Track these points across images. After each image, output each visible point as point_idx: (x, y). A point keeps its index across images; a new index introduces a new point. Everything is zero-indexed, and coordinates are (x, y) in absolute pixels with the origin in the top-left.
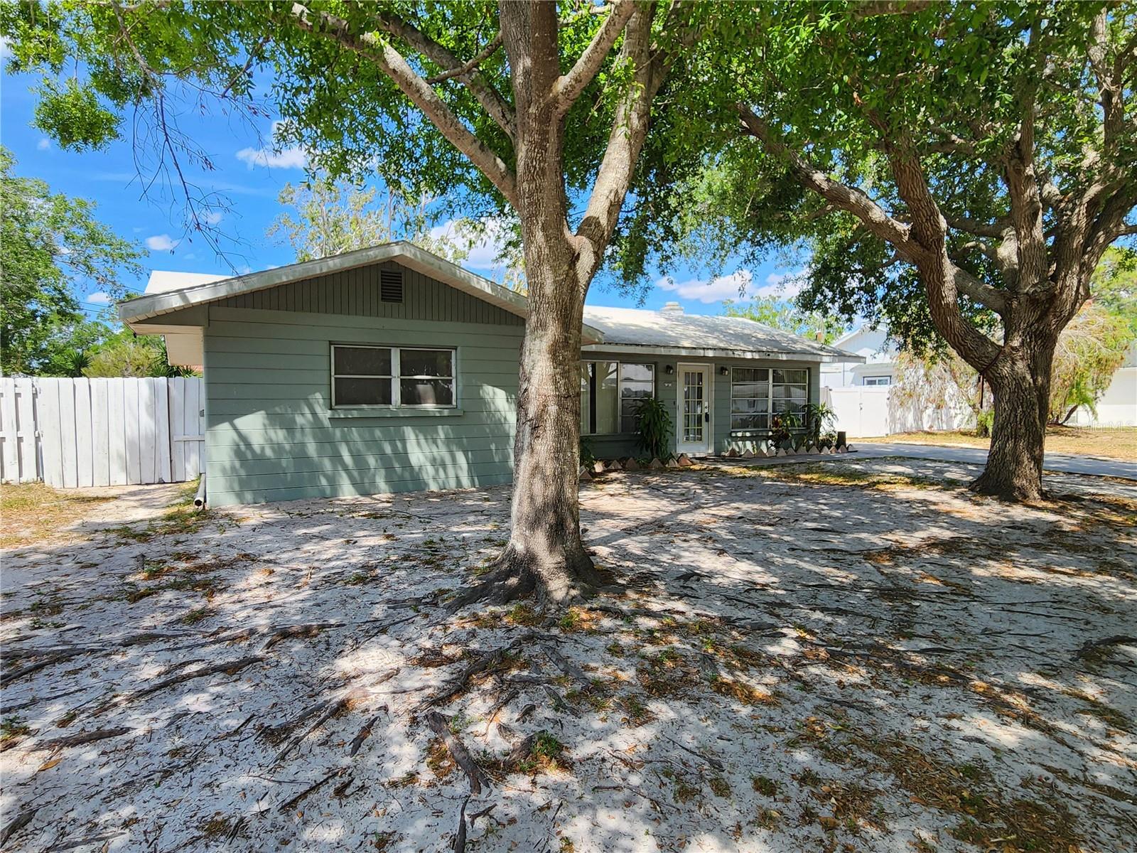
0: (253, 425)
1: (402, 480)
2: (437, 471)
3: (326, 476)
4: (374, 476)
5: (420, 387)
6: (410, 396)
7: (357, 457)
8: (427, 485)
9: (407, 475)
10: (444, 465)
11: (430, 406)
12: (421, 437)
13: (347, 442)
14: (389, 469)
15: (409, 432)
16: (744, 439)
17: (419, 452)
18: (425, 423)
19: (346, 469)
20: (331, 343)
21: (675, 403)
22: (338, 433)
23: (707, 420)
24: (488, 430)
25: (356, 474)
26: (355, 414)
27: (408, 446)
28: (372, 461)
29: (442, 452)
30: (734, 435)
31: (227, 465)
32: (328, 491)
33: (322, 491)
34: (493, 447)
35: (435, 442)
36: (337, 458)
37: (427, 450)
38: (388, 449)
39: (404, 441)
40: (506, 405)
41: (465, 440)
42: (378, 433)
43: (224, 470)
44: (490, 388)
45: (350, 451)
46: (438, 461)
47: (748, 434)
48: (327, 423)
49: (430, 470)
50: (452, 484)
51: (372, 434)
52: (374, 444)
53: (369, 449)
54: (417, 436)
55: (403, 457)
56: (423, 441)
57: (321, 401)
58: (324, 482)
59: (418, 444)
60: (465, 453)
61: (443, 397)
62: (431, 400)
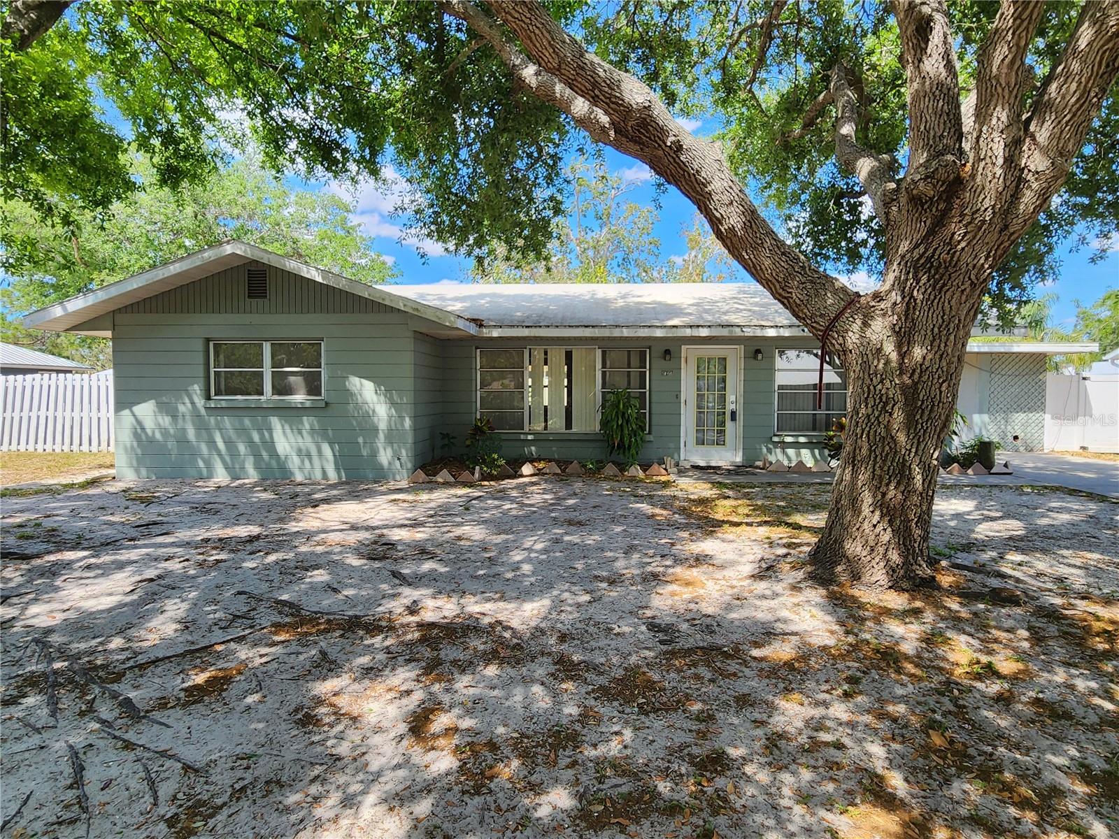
0: (146, 411)
1: (269, 467)
2: (303, 462)
3: (204, 461)
4: (244, 462)
5: (292, 379)
6: (282, 388)
7: (229, 443)
8: (292, 474)
9: (274, 464)
10: (309, 456)
11: (299, 398)
12: (287, 427)
13: (220, 429)
14: (257, 456)
15: (275, 422)
16: (797, 445)
17: (285, 441)
18: (291, 414)
19: (220, 455)
20: (208, 340)
21: (678, 397)
22: (212, 420)
23: (733, 419)
24: (355, 423)
25: (228, 459)
26: (224, 404)
27: (275, 435)
28: (242, 448)
29: (307, 442)
30: (776, 439)
31: (128, 445)
32: (205, 472)
33: (200, 472)
34: (361, 440)
35: (300, 432)
36: (212, 443)
37: (292, 440)
38: (256, 437)
39: (270, 430)
40: (375, 398)
41: (330, 432)
42: (247, 422)
43: (126, 449)
44: (357, 380)
45: (223, 437)
46: (304, 452)
47: (802, 440)
48: (203, 412)
49: (296, 460)
50: (318, 475)
51: (242, 423)
52: (243, 431)
53: (239, 436)
54: (283, 426)
55: (270, 446)
56: (288, 431)
57: (198, 392)
58: (201, 464)
59: (284, 433)
60: (331, 444)
61: (313, 387)
62: (303, 390)
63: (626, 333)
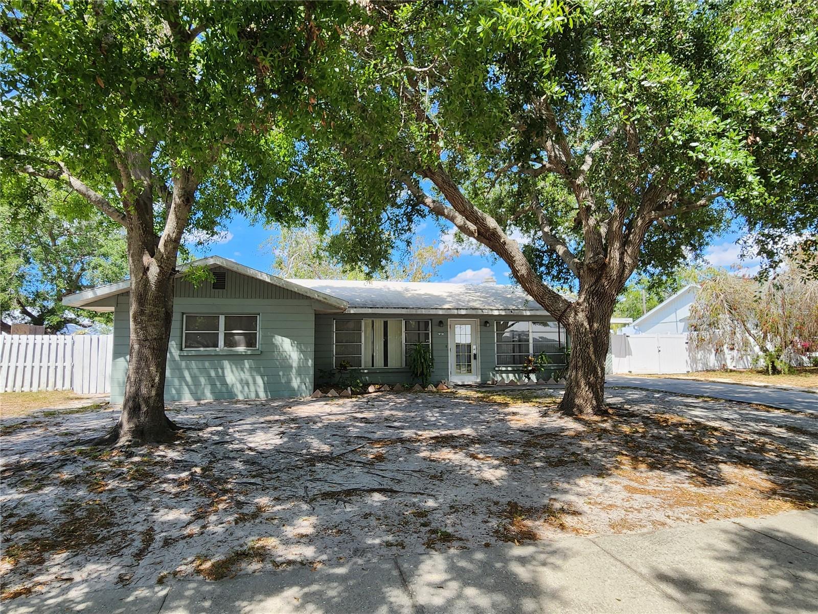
1: (221, 392)
2: (243, 387)
3: (175, 389)
4: (204, 389)
5: (236, 337)
6: (230, 342)
7: (194, 378)
8: (236, 395)
9: (224, 390)
10: (248, 384)
11: (241, 349)
12: (234, 367)
13: (188, 369)
14: (213, 385)
15: (226, 364)
16: (507, 372)
17: (232, 376)
18: (236, 359)
19: (187, 385)
20: (183, 314)
21: (447, 346)
22: (183, 364)
23: (475, 358)
24: (278, 363)
25: (192, 387)
26: (193, 353)
27: (226, 371)
28: (202, 380)
29: (246, 376)
30: (497, 369)
31: (121, 380)
32: (176, 397)
33: (173, 397)
34: (281, 373)
35: (242, 370)
36: (182, 378)
37: (237, 374)
38: (213, 374)
39: (223, 369)
40: (291, 348)
41: (262, 369)
42: (207, 364)
43: (119, 383)
44: (280, 337)
45: (190, 374)
46: (244, 382)
47: (510, 369)
48: (177, 358)
49: (239, 386)
50: (253, 396)
51: (204, 365)
52: (204, 371)
53: (201, 373)
54: (231, 366)
55: (222, 379)
56: (234, 369)
57: (175, 346)
58: (174, 392)
59: (232, 371)
60: (262, 376)
61: (250, 342)
62: (243, 345)
63: (424, 312)
